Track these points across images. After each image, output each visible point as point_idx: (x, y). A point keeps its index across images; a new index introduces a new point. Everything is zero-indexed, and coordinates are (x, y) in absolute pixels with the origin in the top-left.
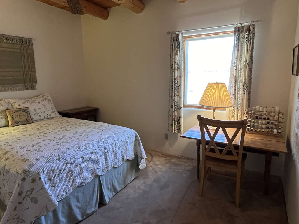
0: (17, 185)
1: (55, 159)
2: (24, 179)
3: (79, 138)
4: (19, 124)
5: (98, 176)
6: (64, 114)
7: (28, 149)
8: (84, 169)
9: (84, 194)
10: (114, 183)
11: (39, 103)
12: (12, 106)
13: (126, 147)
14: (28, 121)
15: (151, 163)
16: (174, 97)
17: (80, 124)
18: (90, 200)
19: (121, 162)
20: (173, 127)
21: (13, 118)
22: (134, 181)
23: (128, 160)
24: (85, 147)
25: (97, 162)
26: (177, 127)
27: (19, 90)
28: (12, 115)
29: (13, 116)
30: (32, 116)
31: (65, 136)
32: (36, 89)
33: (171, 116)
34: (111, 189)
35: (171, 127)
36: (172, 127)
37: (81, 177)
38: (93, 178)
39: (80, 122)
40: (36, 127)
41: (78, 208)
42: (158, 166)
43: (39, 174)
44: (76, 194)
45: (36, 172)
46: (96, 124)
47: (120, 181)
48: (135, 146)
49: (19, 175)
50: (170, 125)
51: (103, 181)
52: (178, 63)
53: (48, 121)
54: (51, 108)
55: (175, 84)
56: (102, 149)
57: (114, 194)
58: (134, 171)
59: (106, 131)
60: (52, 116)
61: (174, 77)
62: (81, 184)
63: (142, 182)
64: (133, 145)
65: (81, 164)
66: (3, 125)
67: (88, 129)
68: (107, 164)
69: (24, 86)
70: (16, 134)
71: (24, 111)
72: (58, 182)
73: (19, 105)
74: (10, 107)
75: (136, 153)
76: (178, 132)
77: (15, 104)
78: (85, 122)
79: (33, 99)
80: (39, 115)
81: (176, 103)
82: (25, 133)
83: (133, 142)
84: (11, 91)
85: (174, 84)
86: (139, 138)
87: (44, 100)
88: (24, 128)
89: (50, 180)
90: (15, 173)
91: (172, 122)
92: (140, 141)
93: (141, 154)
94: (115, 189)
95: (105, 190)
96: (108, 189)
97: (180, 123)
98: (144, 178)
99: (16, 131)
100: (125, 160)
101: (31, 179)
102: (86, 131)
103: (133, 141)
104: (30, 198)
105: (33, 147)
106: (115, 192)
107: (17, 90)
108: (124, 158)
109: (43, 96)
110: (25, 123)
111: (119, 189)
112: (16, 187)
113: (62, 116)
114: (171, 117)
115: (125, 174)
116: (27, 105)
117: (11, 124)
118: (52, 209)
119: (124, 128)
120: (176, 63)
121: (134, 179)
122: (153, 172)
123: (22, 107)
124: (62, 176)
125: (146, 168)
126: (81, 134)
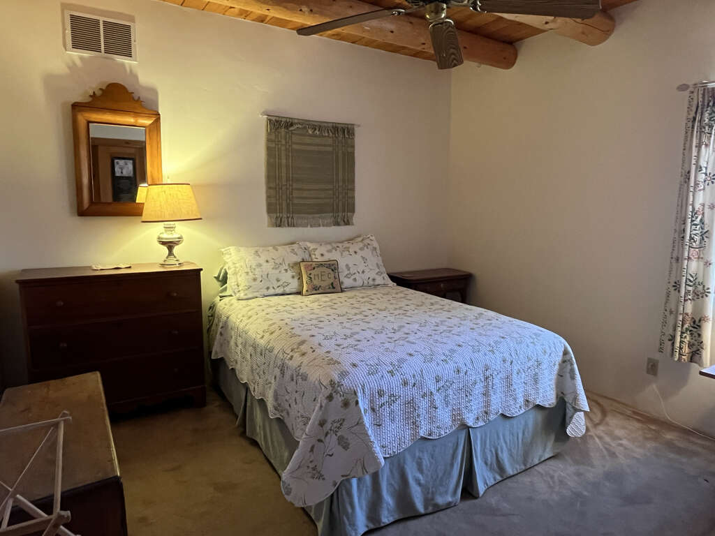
0: (319, 405)
1: (384, 370)
2: (330, 398)
3: (431, 335)
4: (320, 291)
5: (465, 427)
6: (400, 280)
7: (338, 343)
8: (438, 403)
9: (432, 458)
10: (500, 453)
11: (355, 252)
12: (310, 256)
13: (536, 374)
14: (335, 288)
15: (601, 428)
16: (686, 261)
17: (432, 304)
18: (444, 474)
19: (520, 407)
20: (677, 344)
21: (311, 278)
22: (551, 462)
23: (539, 407)
24: (443, 358)
25: (466, 396)
26: (690, 345)
27: (323, 226)
28: (309, 272)
29: (310, 274)
30: (342, 279)
31: (403, 326)
32: (353, 224)
33: (671, 312)
34: (491, 464)
35: (670, 343)
36: (673, 344)
37: (432, 420)
38: (454, 428)
39: (432, 301)
40: (348, 300)
41: (420, 484)
42: (620, 442)
43: (355, 393)
44: (417, 454)
45: (350, 389)
46: (467, 309)
47: (514, 451)
48: (560, 375)
49: (323, 388)
50: (666, 339)
51: (476, 441)
52: (706, 168)
53: (370, 292)
54: (377, 264)
55: (694, 227)
56: (481, 368)
57: (499, 478)
58: (553, 437)
59: (491, 327)
60: (376, 283)
61: (690, 208)
62: (430, 435)
63: (572, 469)
64: (556, 372)
65: (434, 392)
66: (294, 290)
67: (449, 318)
68: (488, 404)
69: (333, 219)
70: (316, 311)
71: (329, 266)
72: (387, 420)
73: (322, 255)
74: (307, 257)
75: (562, 393)
76: (691, 360)
77: (316, 253)
78: (442, 303)
79: (346, 244)
80: (353, 277)
81: (692, 279)
82: (329, 311)
83: (555, 365)
84: (311, 226)
85: (689, 224)
86: (574, 359)
87: (365, 248)
88: (327, 299)
89: (373, 410)
90: (317, 382)
91: (675, 330)
92: (576, 366)
93: (575, 399)
94: (501, 468)
95: (478, 464)
96: (486, 463)
97: (699, 335)
98: (576, 462)
99: (315, 305)
100: (531, 406)
101: (342, 400)
102: (447, 323)
103: (557, 363)
104: (336, 435)
105: (345, 339)
106: (502, 477)
107: (319, 226)
108: (531, 399)
109: (363, 240)
110: (329, 291)
111: (510, 471)
112: (317, 408)
113: (395, 284)
114: (673, 316)
115: (529, 440)
116: (334, 256)
117: (307, 291)
118: (371, 470)
119: (535, 328)
120: (701, 168)
121: (550, 458)
122: (605, 452)
123: (327, 260)
124: (396, 407)
125: (584, 438)
126: (436, 328)
